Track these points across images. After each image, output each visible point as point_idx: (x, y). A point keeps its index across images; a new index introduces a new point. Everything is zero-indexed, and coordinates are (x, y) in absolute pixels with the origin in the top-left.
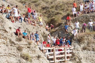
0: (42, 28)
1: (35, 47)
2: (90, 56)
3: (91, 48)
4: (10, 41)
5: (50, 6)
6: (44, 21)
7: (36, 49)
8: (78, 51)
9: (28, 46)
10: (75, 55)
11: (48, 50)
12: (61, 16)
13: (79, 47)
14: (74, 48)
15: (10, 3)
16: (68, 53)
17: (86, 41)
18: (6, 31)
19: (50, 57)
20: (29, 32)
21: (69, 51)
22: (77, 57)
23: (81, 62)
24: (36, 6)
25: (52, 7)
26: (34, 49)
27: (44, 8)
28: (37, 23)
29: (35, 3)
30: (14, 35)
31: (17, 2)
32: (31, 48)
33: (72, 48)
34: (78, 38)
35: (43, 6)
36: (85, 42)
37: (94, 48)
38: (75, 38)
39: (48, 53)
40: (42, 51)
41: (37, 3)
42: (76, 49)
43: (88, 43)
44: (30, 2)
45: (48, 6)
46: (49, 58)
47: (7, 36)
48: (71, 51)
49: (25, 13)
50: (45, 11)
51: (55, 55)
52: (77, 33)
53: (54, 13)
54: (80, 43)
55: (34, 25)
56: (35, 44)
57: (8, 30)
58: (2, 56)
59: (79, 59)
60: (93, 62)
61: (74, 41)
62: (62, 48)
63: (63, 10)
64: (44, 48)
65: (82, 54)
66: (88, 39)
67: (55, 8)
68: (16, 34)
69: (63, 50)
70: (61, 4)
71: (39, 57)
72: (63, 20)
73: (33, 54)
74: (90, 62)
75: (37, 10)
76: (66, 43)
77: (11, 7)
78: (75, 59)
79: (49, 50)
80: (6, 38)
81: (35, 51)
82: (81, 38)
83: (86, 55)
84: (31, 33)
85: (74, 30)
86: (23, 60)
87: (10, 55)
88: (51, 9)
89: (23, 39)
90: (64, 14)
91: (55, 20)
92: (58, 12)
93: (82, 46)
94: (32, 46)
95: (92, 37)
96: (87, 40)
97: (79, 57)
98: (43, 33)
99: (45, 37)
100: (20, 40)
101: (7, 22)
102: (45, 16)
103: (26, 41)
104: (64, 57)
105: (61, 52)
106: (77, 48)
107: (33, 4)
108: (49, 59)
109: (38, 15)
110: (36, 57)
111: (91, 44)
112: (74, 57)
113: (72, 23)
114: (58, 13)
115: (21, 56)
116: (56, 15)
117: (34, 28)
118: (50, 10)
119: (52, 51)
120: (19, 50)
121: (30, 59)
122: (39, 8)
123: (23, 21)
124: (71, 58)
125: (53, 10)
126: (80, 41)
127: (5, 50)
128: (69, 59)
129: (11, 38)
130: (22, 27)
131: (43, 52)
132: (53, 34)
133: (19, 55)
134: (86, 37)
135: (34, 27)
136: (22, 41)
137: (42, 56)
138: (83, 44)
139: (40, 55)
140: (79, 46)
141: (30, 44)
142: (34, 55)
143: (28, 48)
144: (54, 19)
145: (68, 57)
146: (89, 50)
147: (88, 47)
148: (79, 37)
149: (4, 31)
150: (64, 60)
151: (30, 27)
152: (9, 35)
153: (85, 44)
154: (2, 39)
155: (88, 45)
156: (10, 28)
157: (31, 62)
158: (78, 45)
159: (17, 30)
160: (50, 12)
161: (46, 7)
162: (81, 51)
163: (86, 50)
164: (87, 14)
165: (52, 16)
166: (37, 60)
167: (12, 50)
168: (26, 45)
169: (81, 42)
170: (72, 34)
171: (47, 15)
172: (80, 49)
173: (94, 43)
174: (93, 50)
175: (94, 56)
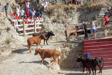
2: (60, 29)
3: (61, 21)
7: (6, 21)
8: (48, 24)
10: (45, 27)
11: (17, 22)
13: (49, 20)
14: (44, 21)
17: (56, 14)
22: (47, 30)
26: (3, 21)
32: (0, 20)
34: (48, 11)
36: (54, 14)
37: (64, 20)
38: (45, 10)
42: (46, 22)
43: (58, 16)
46: (19, 30)
48: (41, 24)
51: (25, 28)
52: (47, 5)
54: (49, 15)
56: (4, 16)
60: (63, 34)
61: (44, 14)
64: (14, 21)
65: (52, 27)
66: (58, 11)
69: (32, 23)
71: (8, 29)
73: (2, 27)
74: (60, 34)
81: (4, 23)
82: (52, 10)
83: (56, 27)
85: (44, 2)
93: (52, 18)
94: (1, 18)
96: (57, 12)
97: (49, 29)
98: (12, 4)
99: (14, 9)
105: (30, 24)
106: (47, 20)
110: (5, 29)
111: (61, 16)
112: (44, 30)
124: (41, 30)
126: (49, 13)
134: (56, 9)
137: (12, 28)
138: (53, 17)
139: (9, 27)
140: (49, 19)
146: (59, 23)
147: (58, 20)
148: (49, 9)
150: (33, 33)
153: (54, 16)
155: (58, 18)
158: (48, 17)
162: (51, 24)
163: (56, 23)
166: (7, 33)
169: (51, 15)
170: (42, 6)
172: (50, 21)
173: (64, 15)
174: (63, 23)
175: (63, 29)
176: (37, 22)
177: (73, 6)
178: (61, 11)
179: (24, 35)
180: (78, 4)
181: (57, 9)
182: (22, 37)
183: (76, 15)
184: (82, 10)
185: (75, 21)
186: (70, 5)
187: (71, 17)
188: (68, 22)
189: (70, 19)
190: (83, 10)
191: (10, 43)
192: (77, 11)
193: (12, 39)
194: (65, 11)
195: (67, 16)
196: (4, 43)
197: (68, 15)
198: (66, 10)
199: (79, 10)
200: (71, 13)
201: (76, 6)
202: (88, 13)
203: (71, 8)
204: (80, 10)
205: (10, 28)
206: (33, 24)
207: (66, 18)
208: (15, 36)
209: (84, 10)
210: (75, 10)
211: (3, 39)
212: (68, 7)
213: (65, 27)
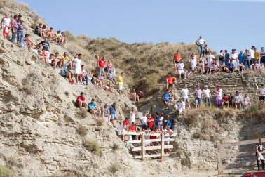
0: (122, 96)
1: (109, 130)
2: (206, 151)
3: (208, 136)
4: (65, 116)
5: (138, 58)
6: (127, 84)
7: (111, 134)
8: (185, 140)
9: (97, 127)
10: (179, 146)
11: (131, 137)
12: (157, 77)
13: (187, 134)
14: (179, 135)
15: (68, 50)
16: (166, 144)
17: (199, 124)
18: (58, 98)
19: (135, 149)
20: (100, 102)
21: (169, 140)
22: (182, 151)
23: (189, 159)
24: (115, 56)
25: (143, 60)
26: (107, 132)
27: (127, 62)
28: (115, 88)
29: (113, 52)
30: (73, 106)
31: (80, 48)
32: (102, 131)
33: (175, 135)
34: (186, 117)
35: (127, 58)
36: (197, 124)
37: (213, 135)
38: (180, 117)
39: (131, 142)
40: (122, 137)
41: (117, 51)
42: (181, 137)
43: (203, 128)
44: (103, 49)
45: (135, 58)
46: (133, 150)
47: (60, 108)
48: (172, 140)
49: (93, 68)
50: (129, 66)
51: (144, 146)
52: (184, 107)
53: (146, 71)
54: (188, 125)
55: (110, 90)
56: (109, 125)
57: (62, 96)
58: (50, 143)
59: (186, 155)
60: (210, 160)
61: (179, 123)
62: (157, 134)
63: (161, 65)
64: (125, 132)
65: (191, 146)
66: (204, 119)
67: (147, 62)
68: (77, 104)
69: (158, 138)
70: (158, 55)
71: (115, 148)
72: (161, 84)
73: (104, 143)
74: (206, 160)
75: (115, 64)
76: (164, 125)
77: (70, 55)
78: (178, 154)
79: (134, 137)
80: (58, 110)
81: (108, 137)
82: (192, 117)
83: (198, 148)
84: (103, 105)
86: (87, 151)
87: (64, 141)
88: (140, 62)
89: (88, 114)
90: (164, 73)
91: (147, 82)
92: (152, 68)
93: (193, 131)
94: (104, 127)
95: (210, 117)
96: (202, 121)
97: (187, 151)
98: (124, 105)
99: (127, 112)
100: (82, 116)
101: (61, 83)
102: (128, 75)
103: (93, 118)
104: (160, 150)
105: (154, 140)
106: (183, 135)
107: (109, 53)
108: (132, 153)
109: (117, 73)
110: (110, 147)
111: (209, 128)
112: (178, 150)
113: (176, 90)
114: (152, 71)
115: (83, 144)
116: (148, 73)
117: (108, 95)
118: (139, 64)
119: (139, 139)
120: (79, 133)
121: (99, 150)
122: (118, 60)
123: (89, 82)
124: (172, 152)
125: (144, 65)
126: (188, 122)
127: (56, 132)
128: (167, 155)
129: (67, 111)
130: (87, 93)
131: (122, 140)
132: (141, 109)
133: (81, 142)
134: (200, 116)
135: (109, 93)
136: (86, 118)
137: (121, 146)
138: (194, 128)
139: (116, 144)
140: (187, 132)
141: (99, 123)
142: (106, 144)
143: (96, 130)
144: (145, 81)
145: (166, 151)
146: (205, 140)
147: (202, 135)
148: (188, 116)
149: (55, 99)
150: (158, 155)
151: (102, 94)
152: (63, 105)
153: (197, 128)
154: (52, 114)
155: (203, 130)
156: (67, 94)
157: (101, 156)
158: (185, 130)
159: (78, 98)
160: (138, 68)
161: (131, 60)
162: (190, 141)
163: (198, 140)
164: (204, 76)
165: (141, 75)
166: (112, 154)
167: (69, 133)
168: (94, 125)
169: (191, 125)
170: (175, 109)
171: (133, 74)
172: (188, 136)
173: (213, 126)
174: (212, 139)
175: (212, 151)
176: (166, 137)
177: (230, 111)
178: (209, 119)
179: (141, 159)
180: (238, 107)
181: (203, 116)
182: (138, 162)
183: (236, 128)
184: (246, 117)
185: (233, 137)
186: (224, 108)
187: (225, 130)
188: (220, 138)
189: (225, 134)
190: (248, 119)
191: (117, 173)
192: (238, 120)
193: (120, 164)
194: (216, 119)
195: (219, 128)
196: (107, 170)
197: (220, 126)
198: (218, 117)
199: (240, 117)
200: (227, 123)
201: (235, 112)
202: (256, 124)
203: (227, 114)
204: (242, 118)
205: (118, 146)
206: (159, 140)
207: (217, 131)
208: (126, 161)
209: (250, 118)
210: (234, 118)
211: (104, 164)
212: (222, 112)
213: (215, 147)
